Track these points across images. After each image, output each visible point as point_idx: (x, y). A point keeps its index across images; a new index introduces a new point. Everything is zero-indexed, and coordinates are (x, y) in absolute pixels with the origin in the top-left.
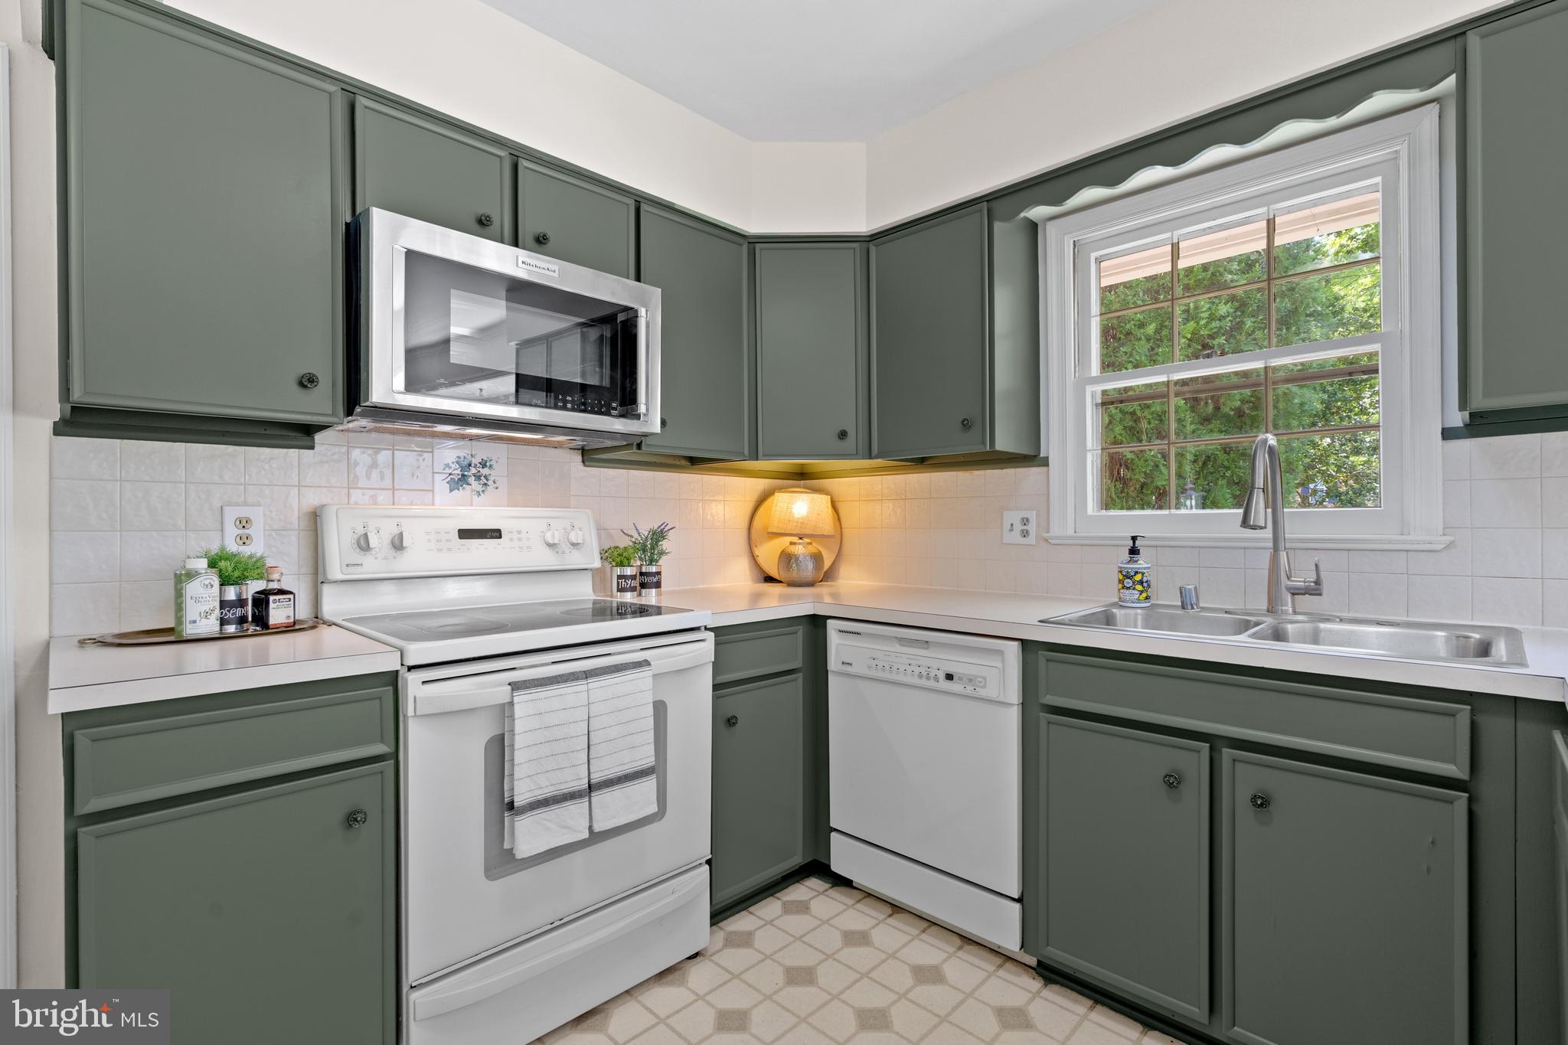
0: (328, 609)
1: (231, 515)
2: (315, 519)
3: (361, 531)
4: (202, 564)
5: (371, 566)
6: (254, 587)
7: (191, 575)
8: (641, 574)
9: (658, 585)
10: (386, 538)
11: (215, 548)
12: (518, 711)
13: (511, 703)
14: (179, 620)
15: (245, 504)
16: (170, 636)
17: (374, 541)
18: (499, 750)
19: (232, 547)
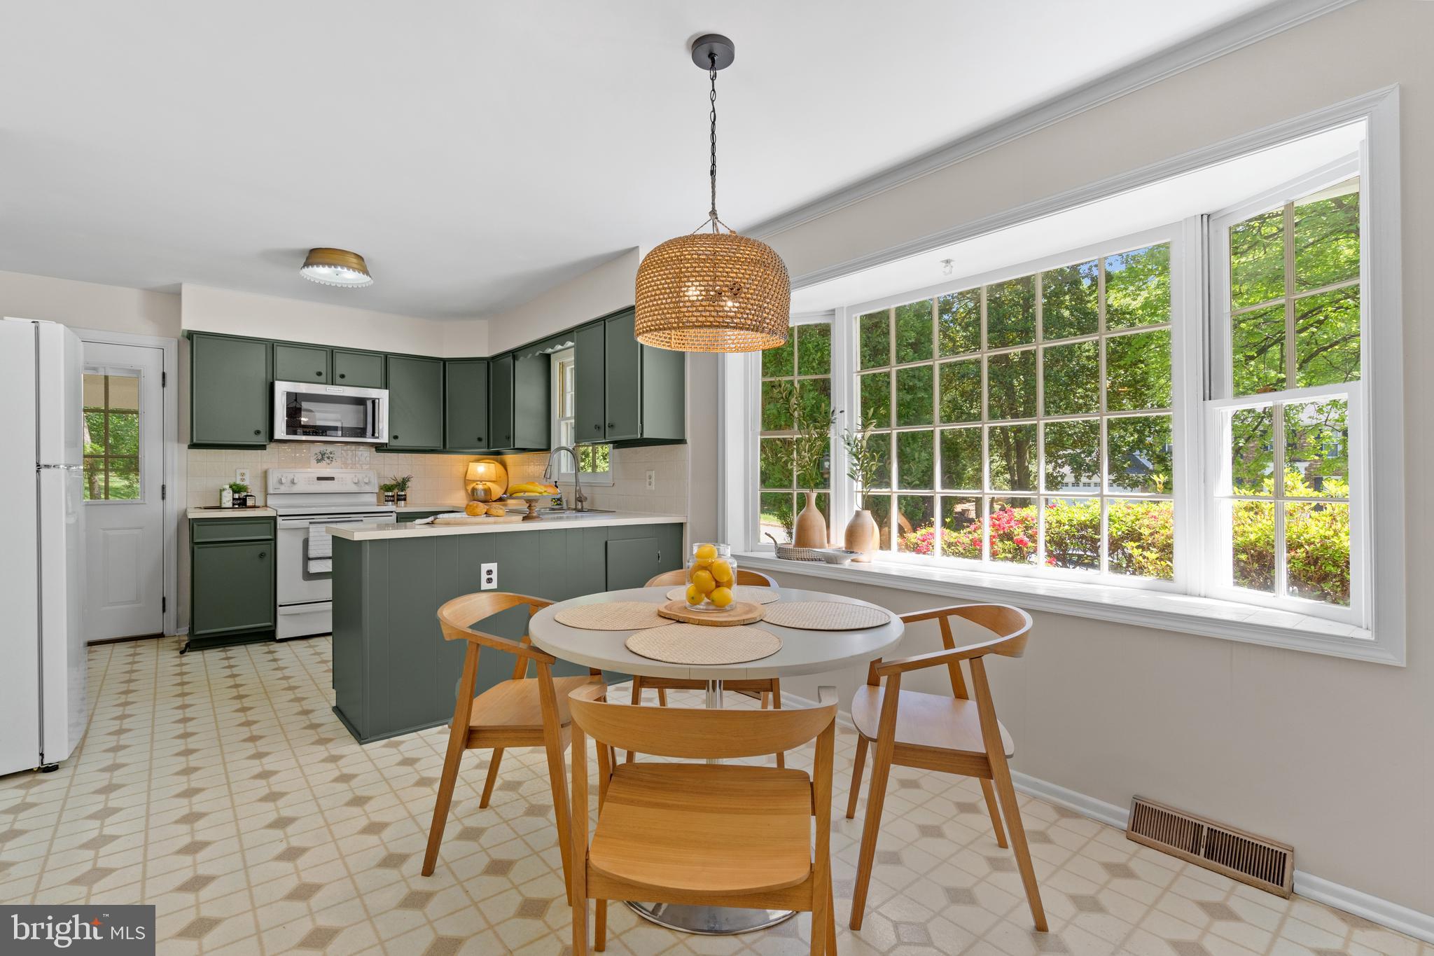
0: (269, 503)
1: (239, 472)
2: (265, 474)
3: (280, 477)
4: (228, 487)
5: (283, 489)
6: (244, 494)
7: (224, 490)
8: (398, 495)
9: (405, 500)
10: (289, 479)
11: (232, 483)
12: (311, 530)
13: (309, 528)
14: (221, 504)
15: (244, 468)
16: (220, 508)
17: (284, 481)
18: (306, 543)
19: (238, 482)
